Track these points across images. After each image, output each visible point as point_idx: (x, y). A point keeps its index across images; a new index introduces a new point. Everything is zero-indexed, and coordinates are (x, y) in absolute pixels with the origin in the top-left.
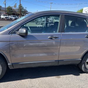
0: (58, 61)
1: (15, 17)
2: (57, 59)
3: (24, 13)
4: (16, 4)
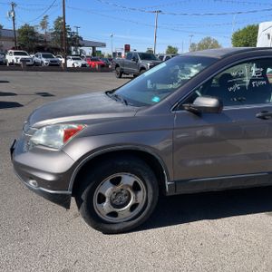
1: (49, 59)
3: (73, 45)
4: (47, 16)
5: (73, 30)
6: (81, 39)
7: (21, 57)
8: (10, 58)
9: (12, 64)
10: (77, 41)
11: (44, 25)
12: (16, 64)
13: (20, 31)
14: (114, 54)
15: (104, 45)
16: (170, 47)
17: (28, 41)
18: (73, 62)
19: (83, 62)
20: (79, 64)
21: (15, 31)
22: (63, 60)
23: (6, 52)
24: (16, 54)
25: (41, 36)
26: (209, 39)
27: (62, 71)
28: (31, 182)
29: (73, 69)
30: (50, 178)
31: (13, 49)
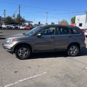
0: (55, 49)
1: (15, 26)
2: (54, 48)
3: (23, 22)
4: (15, 14)
5: (23, 18)
6: (25, 20)
7: (6, 26)
8: (3, 26)
9: (4, 28)
10: (24, 21)
11: (14, 16)
12: (5, 28)
13: (6, 18)
14: (35, 25)
15: (32, 22)
16: (52, 23)
17: (9, 21)
18: (22, 27)
19: (25, 27)
20: (24, 28)
21: (5, 18)
22: (19, 27)
23: (2, 24)
24: (5, 25)
25: (13, 20)
26: (64, 20)
27: (19, 30)
28: (6, 50)
29: (22, 29)
30: (10, 48)
31: (4, 23)
